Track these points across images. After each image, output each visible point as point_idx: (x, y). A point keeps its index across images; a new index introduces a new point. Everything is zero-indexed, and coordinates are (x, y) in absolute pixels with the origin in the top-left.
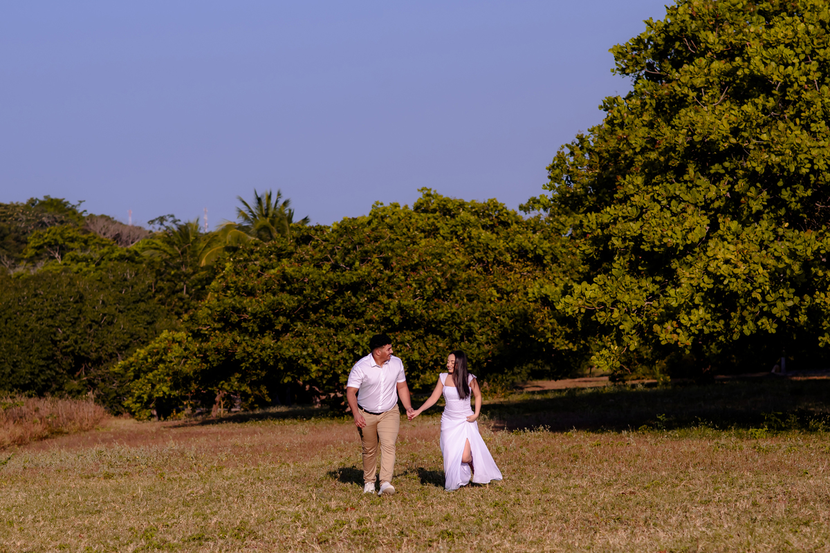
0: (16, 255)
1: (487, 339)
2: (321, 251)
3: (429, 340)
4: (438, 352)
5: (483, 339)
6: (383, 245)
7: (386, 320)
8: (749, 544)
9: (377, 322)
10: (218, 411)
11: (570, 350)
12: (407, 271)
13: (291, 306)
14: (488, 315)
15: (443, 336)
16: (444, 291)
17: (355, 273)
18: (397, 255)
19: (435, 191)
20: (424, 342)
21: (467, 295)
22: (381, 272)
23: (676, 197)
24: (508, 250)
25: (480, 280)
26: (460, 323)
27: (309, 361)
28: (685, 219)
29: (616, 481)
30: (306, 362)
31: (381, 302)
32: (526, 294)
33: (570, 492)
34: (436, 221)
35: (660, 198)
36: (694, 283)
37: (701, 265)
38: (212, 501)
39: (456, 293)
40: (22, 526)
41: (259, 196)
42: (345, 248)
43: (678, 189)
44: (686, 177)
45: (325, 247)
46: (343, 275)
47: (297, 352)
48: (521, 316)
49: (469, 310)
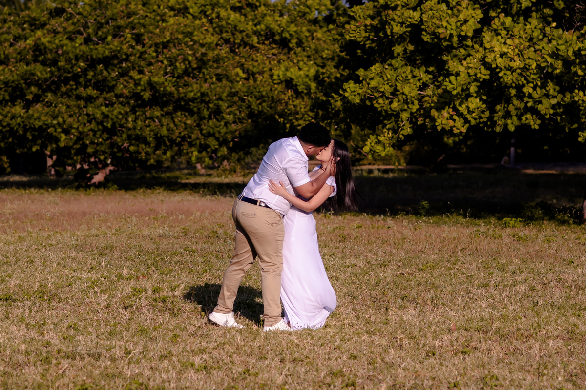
1: (235, 118)
2: (74, 24)
3: (177, 116)
4: (185, 128)
5: (230, 118)
6: (136, 21)
7: (137, 96)
9: (127, 97)
12: (158, 47)
13: (43, 77)
14: (236, 95)
15: (192, 113)
16: (195, 69)
17: (108, 47)
18: (149, 32)
20: (173, 119)
21: (217, 75)
22: (133, 47)
24: (255, 33)
25: (228, 59)
26: (209, 102)
27: (59, 130)
28: (459, 11)
30: (55, 131)
31: (131, 78)
32: (272, 76)
39: (206, 72)
42: (98, 22)
45: (78, 20)
46: (96, 49)
47: (47, 120)
48: (269, 98)
49: (218, 89)
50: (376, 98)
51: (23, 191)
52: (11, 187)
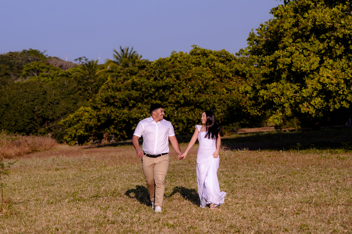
0: (17, 74)
1: (222, 110)
2: (149, 72)
3: (196, 111)
5: (219, 110)
6: (176, 70)
7: (178, 102)
8: (335, 199)
9: (174, 103)
10: (105, 141)
11: (258, 115)
12: (186, 81)
13: (136, 96)
14: (222, 100)
16: (203, 89)
17: (164, 81)
18: (182, 74)
19: (198, 47)
20: (194, 112)
21: (213, 92)
22: (175, 81)
23: (305, 49)
24: (230, 72)
25: (218, 85)
26: (210, 104)
28: (310, 59)
29: (277, 172)
31: (175, 94)
32: (239, 91)
33: (257, 177)
34: (199, 59)
35: (299, 49)
36: (314, 87)
37: (316, 79)
38: (102, 180)
39: (208, 90)
40: (20, 191)
41: (122, 49)
42: (160, 71)
43: (306, 45)
44: (310, 40)
45: (151, 71)
46: (159, 83)
47: (139, 115)
48: (236, 100)
49: (213, 98)
50: (274, 97)
51: (130, 147)
52: (125, 145)
